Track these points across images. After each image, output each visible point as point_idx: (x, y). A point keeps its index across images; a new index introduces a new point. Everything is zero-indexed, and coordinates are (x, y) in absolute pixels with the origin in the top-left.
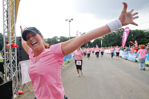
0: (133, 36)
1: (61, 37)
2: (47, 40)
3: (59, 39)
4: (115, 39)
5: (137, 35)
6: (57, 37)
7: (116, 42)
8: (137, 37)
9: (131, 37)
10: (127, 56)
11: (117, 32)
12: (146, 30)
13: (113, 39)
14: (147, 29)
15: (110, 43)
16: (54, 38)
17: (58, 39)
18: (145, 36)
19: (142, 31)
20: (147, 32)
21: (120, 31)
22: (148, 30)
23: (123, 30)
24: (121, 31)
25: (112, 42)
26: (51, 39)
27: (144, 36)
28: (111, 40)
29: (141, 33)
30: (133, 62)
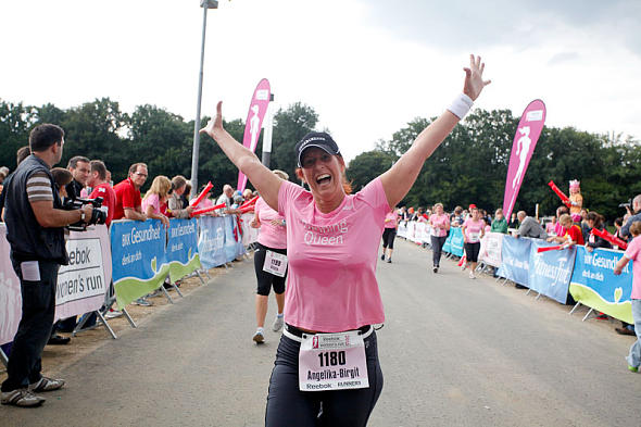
0: (553, 164)
1: (143, 110)
2: (34, 120)
3: (126, 119)
4: (464, 166)
5: (571, 158)
6: (115, 106)
7: (471, 185)
8: (567, 167)
9: (543, 165)
10: (527, 267)
11: (479, 129)
12: (611, 138)
13: (453, 167)
14: (616, 135)
15: (437, 187)
16: (88, 108)
17: (119, 120)
18: (606, 170)
19: (592, 137)
20: (614, 149)
21: (493, 123)
22: (619, 136)
23: (508, 119)
24: (499, 127)
25: (451, 181)
26: (72, 112)
27: (600, 165)
28: (442, 169)
29: (590, 148)
30: (553, 305)
